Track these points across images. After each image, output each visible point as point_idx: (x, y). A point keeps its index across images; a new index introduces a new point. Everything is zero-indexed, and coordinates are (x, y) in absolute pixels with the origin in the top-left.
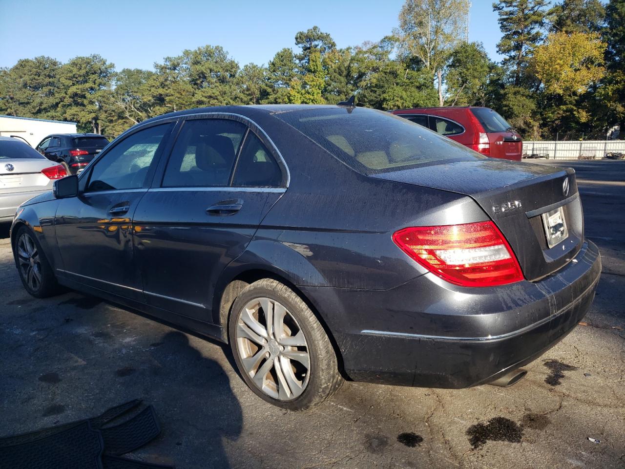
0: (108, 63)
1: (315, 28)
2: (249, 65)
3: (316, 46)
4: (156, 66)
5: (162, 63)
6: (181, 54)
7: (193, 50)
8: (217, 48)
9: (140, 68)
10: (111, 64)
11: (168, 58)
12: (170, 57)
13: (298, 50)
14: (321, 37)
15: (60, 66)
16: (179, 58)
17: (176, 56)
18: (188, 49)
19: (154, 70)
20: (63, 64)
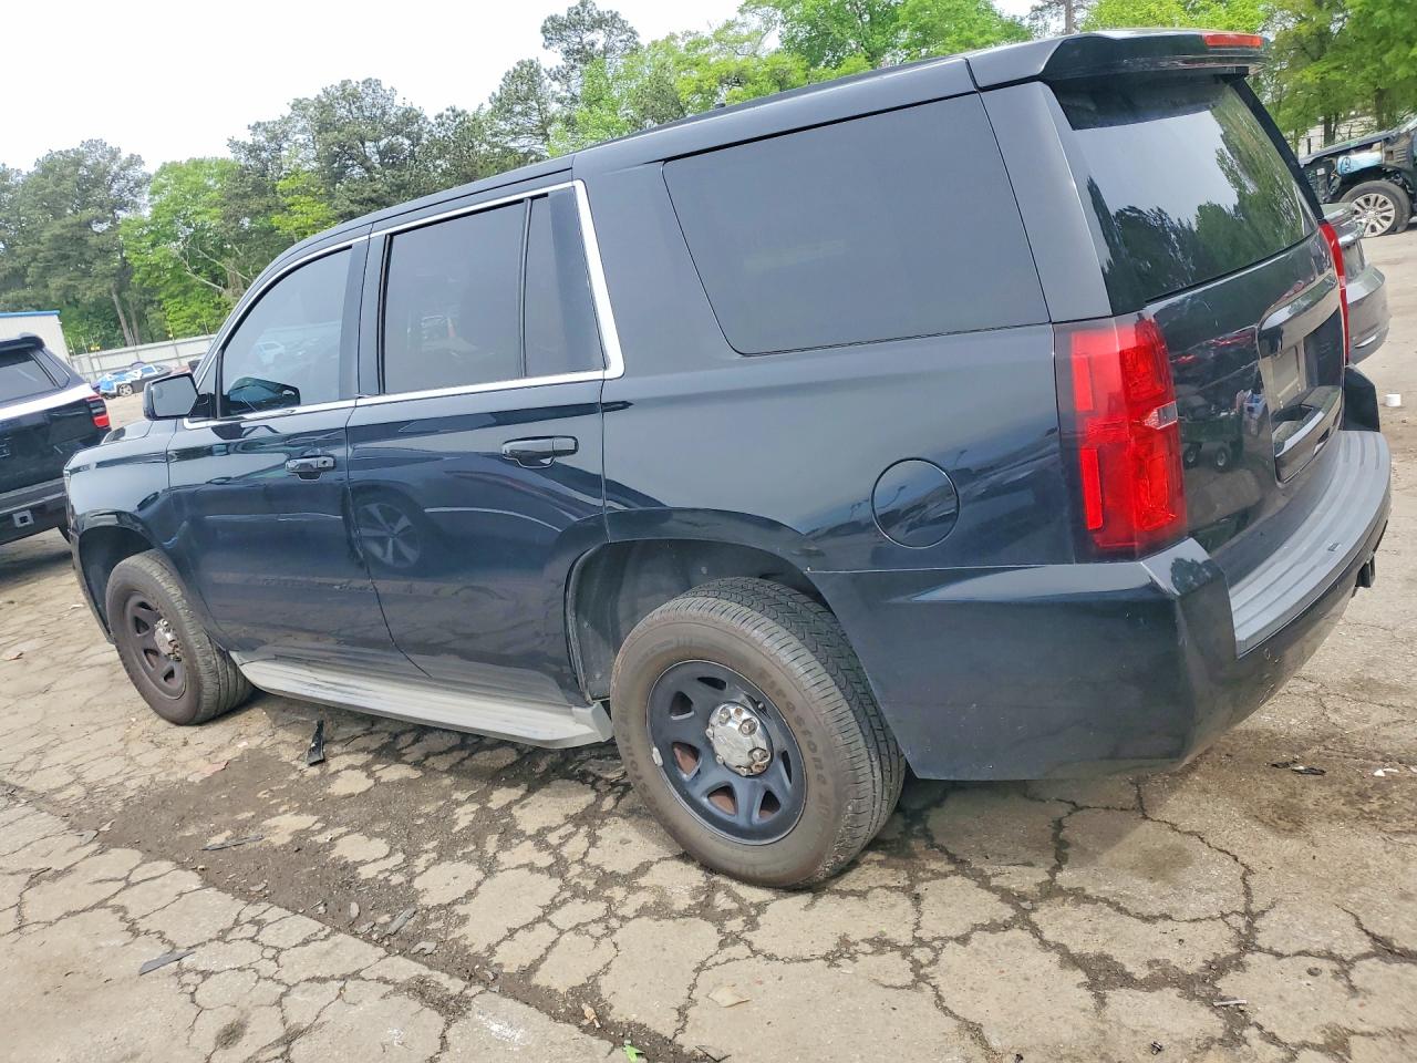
0: (124, 155)
2: (445, 112)
3: (593, 44)
4: (233, 144)
5: (247, 138)
6: (287, 112)
7: (312, 97)
8: (367, 82)
9: (198, 156)
10: (132, 156)
11: (259, 124)
12: (261, 121)
13: (552, 59)
14: (600, 22)
15: (20, 178)
16: (286, 121)
17: (277, 118)
18: (301, 98)
19: (228, 155)
20: (24, 173)
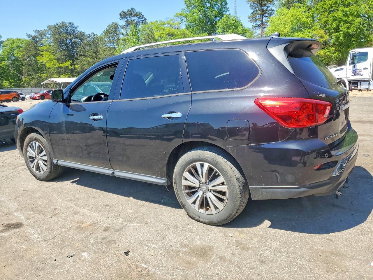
1: (132, 9)
2: (91, 34)
3: (134, 20)
5: (33, 34)
7: (53, 25)
12: (38, 30)
13: (122, 23)
14: (136, 15)
16: (45, 31)
17: (43, 30)
18: (50, 25)
19: (26, 38)
